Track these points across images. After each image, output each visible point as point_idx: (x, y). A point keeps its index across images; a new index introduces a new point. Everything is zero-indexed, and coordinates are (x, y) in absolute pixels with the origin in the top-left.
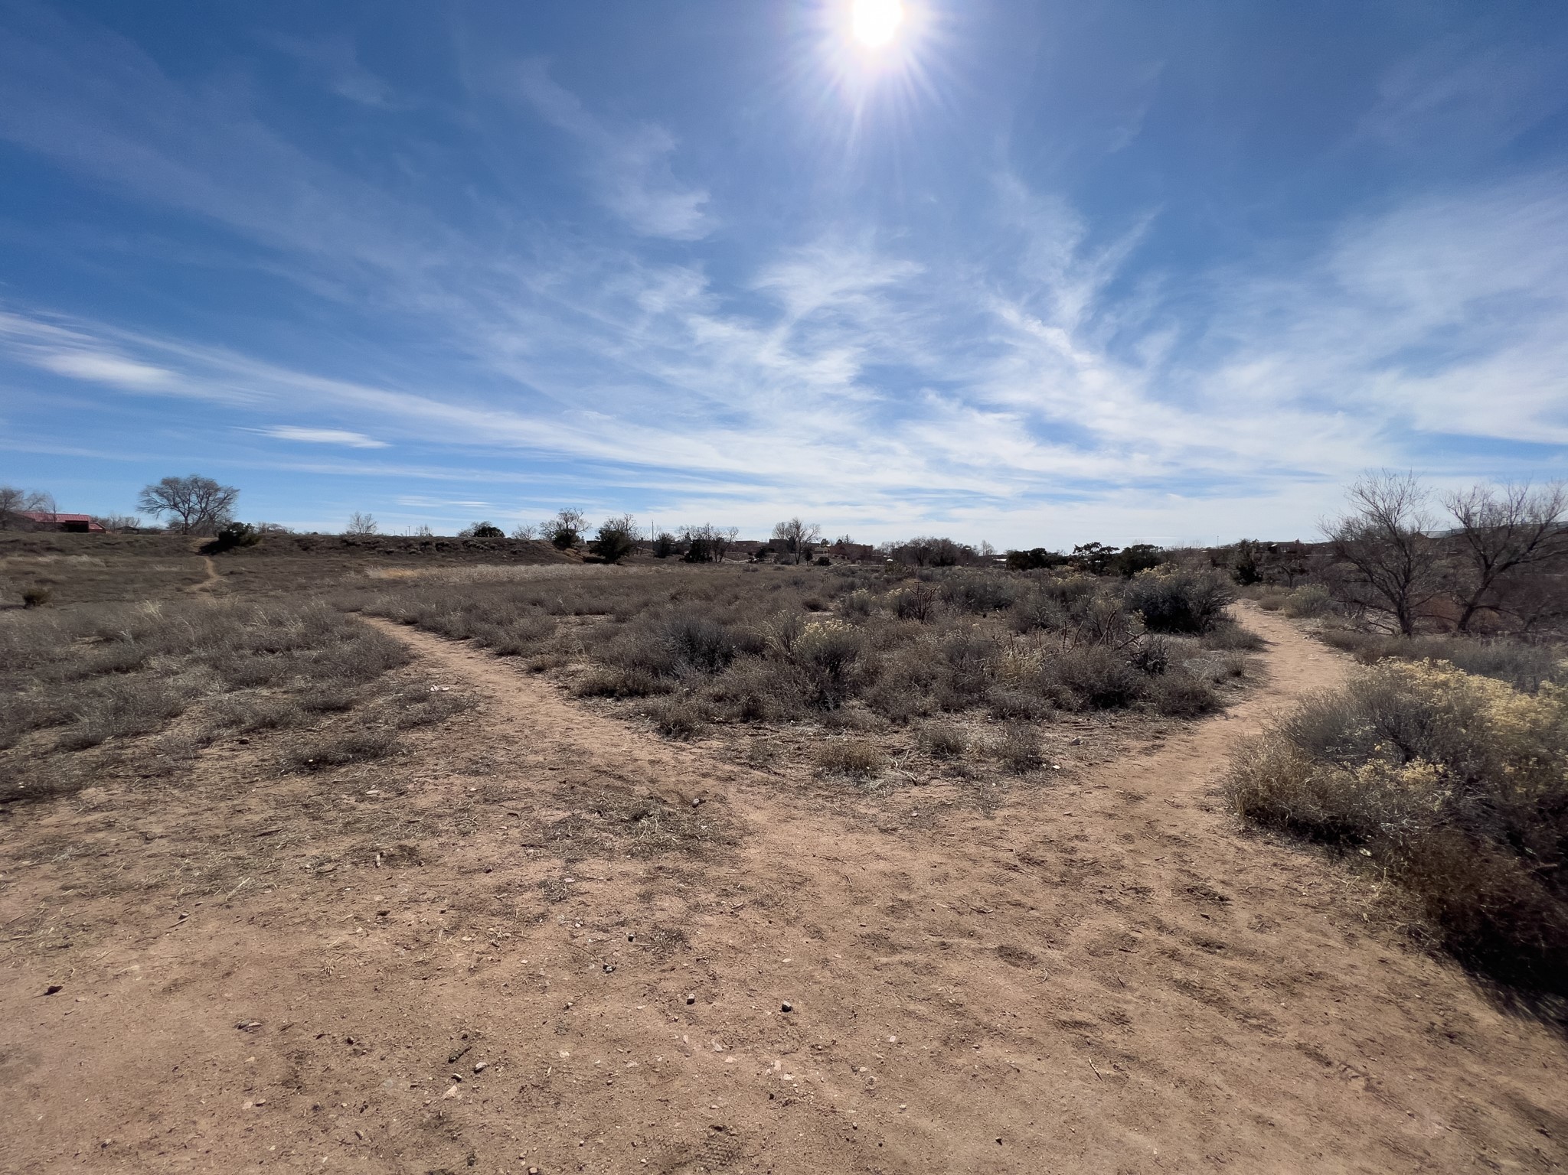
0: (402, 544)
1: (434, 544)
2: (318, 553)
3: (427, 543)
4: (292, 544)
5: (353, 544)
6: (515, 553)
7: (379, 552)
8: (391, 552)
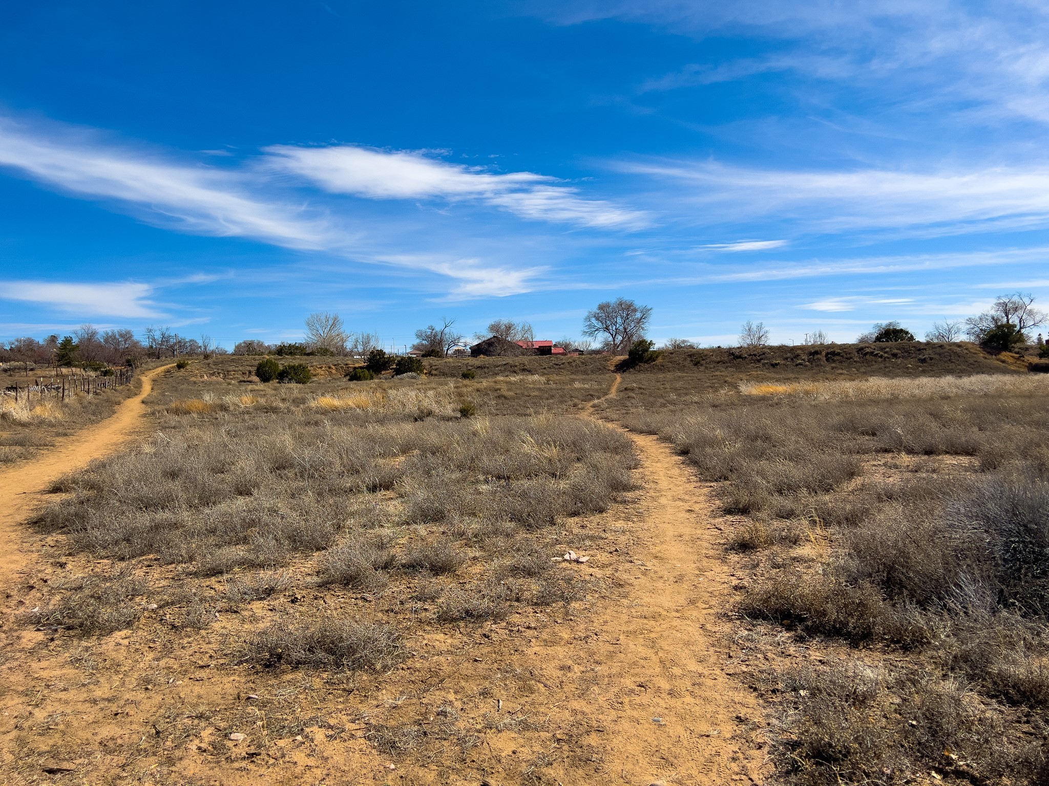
0: (789, 355)
1: (824, 353)
2: (706, 368)
3: (816, 353)
4: (685, 359)
5: (740, 357)
6: (923, 361)
7: (764, 365)
8: (777, 364)
